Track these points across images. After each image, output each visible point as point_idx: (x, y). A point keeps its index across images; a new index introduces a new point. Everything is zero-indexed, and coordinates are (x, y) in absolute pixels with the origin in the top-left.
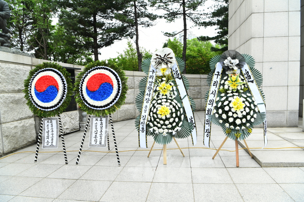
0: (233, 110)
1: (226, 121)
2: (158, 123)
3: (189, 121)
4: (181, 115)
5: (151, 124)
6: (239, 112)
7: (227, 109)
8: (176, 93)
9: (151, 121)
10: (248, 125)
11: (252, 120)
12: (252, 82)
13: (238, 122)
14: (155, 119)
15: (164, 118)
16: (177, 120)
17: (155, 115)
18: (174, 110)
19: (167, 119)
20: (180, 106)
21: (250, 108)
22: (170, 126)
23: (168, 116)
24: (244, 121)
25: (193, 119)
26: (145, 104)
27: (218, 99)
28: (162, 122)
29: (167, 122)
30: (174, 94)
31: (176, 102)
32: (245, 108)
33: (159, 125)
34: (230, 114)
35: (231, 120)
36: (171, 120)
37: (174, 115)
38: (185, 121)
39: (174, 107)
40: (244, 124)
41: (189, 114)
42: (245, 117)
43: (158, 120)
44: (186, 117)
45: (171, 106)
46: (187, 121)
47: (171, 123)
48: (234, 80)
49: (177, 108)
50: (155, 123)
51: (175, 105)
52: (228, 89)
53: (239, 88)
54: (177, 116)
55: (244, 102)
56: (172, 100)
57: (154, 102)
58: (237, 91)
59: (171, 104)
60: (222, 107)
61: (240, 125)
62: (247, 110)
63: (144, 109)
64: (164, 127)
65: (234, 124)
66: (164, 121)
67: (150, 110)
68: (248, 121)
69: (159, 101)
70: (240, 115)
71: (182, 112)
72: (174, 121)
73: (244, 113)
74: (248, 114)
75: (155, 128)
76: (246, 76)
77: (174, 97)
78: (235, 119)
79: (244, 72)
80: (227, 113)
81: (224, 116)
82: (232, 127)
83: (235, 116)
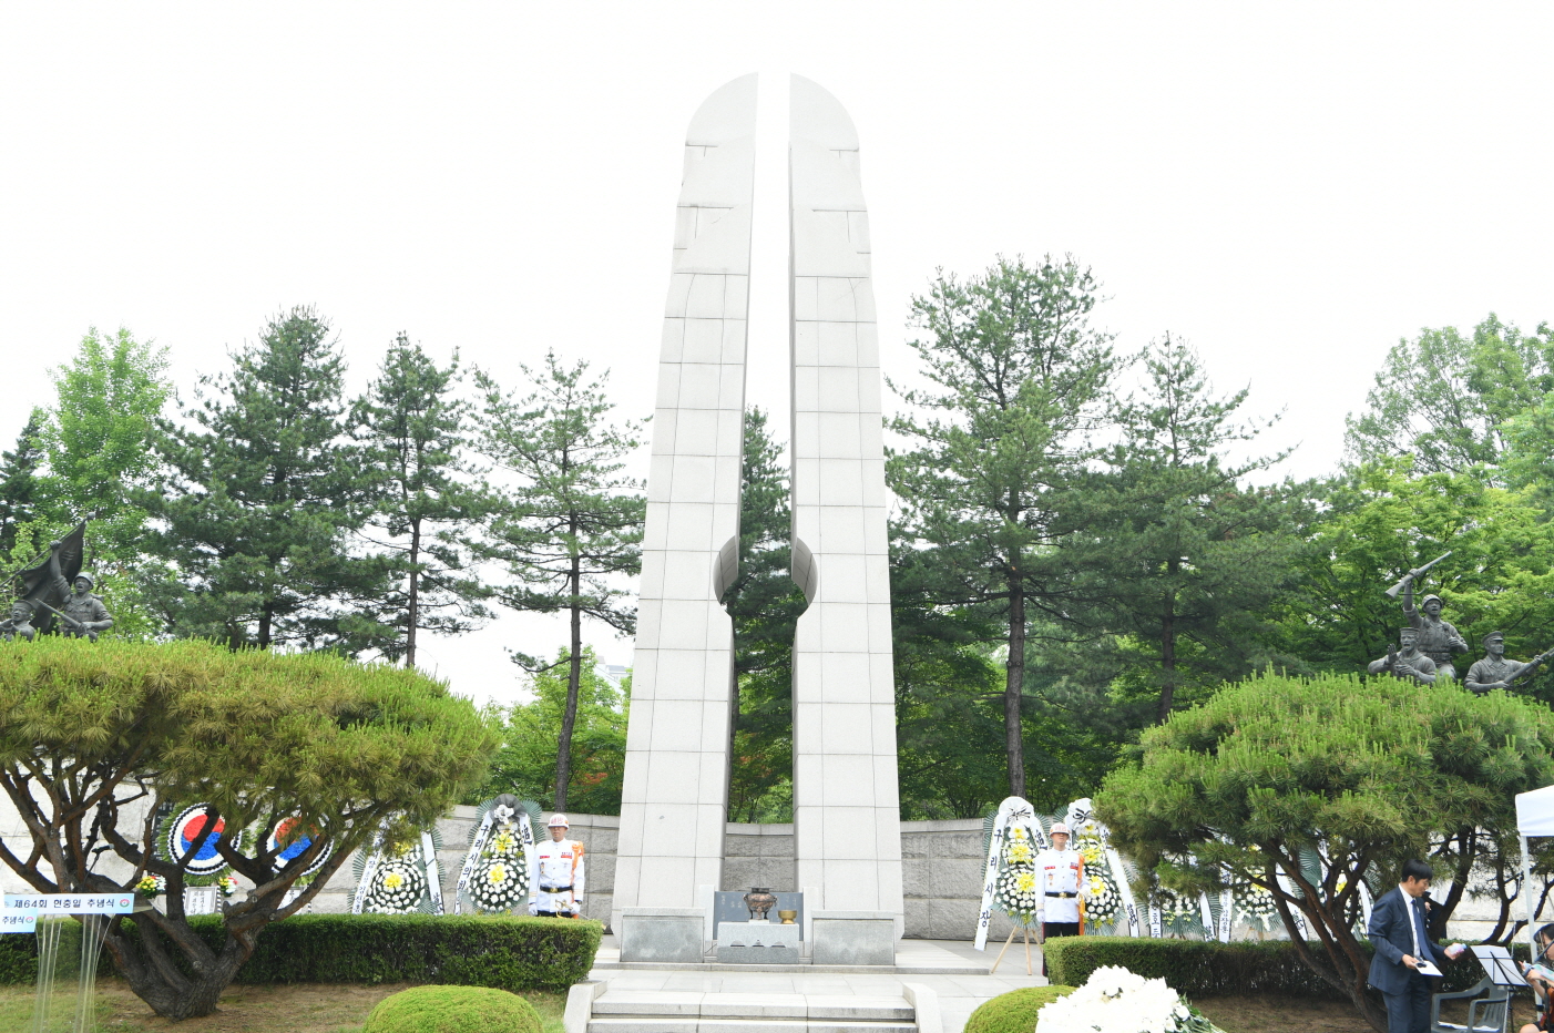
0: (489, 882)
1: (479, 898)
2: (382, 898)
3: (433, 900)
4: (420, 889)
5: (372, 900)
6: (497, 886)
7: (483, 880)
8: (418, 855)
9: (372, 895)
10: (508, 904)
11: (516, 898)
12: (530, 843)
13: (494, 899)
14: (378, 894)
15: (392, 891)
16: (412, 895)
17: (379, 887)
18: (409, 880)
19: (397, 893)
20: (421, 875)
21: (516, 881)
22: (399, 904)
23: (399, 889)
24: (503, 898)
25: (440, 898)
26: (367, 869)
27: (478, 867)
28: (388, 897)
29: (396, 898)
30: (415, 856)
31: (417, 869)
32: (506, 880)
33: (383, 902)
34: (485, 888)
35: (485, 896)
36: (403, 895)
37: (408, 888)
38: (426, 900)
39: (411, 876)
40: (503, 903)
41: (435, 889)
42: (505, 892)
43: (382, 894)
44: (428, 893)
45: (407, 875)
46: (430, 899)
47: (401, 900)
48: (502, 839)
49: (416, 878)
50: (378, 898)
51: (413, 873)
52: (494, 853)
53: (509, 851)
54: (412, 890)
55: (508, 871)
56: (409, 866)
57: (382, 867)
58: (506, 857)
59: (406, 871)
60: (478, 879)
61: (497, 904)
62: (510, 883)
63: (364, 877)
64: (390, 904)
65: (488, 902)
66: (392, 895)
67: (374, 879)
68: (508, 899)
69: (390, 867)
70: (498, 891)
71: (423, 884)
72: (407, 897)
73: (505, 887)
74: (510, 888)
75: (377, 906)
76: (523, 834)
77: (414, 860)
78: (490, 895)
79: (522, 828)
80: (481, 886)
81: (478, 892)
82: (486, 906)
83: (491, 890)
